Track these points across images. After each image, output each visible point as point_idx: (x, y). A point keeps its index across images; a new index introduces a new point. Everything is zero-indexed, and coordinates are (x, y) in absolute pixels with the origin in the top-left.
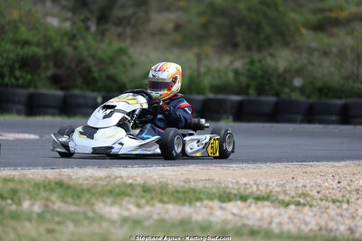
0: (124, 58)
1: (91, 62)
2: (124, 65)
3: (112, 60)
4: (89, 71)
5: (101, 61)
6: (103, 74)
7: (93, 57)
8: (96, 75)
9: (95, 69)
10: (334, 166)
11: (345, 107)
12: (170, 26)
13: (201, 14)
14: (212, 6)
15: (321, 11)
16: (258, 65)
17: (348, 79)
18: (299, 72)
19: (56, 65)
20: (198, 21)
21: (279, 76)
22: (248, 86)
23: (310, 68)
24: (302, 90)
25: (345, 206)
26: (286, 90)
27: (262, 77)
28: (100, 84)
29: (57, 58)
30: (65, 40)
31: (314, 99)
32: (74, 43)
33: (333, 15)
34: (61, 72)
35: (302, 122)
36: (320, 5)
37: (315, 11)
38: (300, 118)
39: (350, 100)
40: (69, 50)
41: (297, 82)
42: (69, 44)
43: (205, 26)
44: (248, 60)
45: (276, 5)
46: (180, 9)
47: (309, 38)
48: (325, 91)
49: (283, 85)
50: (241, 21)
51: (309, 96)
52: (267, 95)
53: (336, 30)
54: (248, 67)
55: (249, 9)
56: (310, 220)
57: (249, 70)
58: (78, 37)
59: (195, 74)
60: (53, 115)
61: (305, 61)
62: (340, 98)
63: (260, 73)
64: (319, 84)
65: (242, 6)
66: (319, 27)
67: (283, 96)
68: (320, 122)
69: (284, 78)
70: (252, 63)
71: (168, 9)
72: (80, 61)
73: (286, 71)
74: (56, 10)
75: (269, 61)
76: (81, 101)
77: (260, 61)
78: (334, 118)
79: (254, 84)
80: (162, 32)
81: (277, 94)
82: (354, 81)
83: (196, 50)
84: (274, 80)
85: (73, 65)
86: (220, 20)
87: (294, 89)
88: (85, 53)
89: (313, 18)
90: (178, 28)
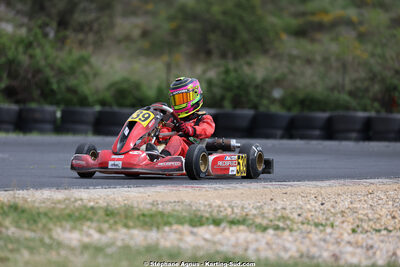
0: (86, 68)
1: (49, 73)
2: (86, 75)
3: (72, 70)
4: (47, 82)
5: (60, 72)
6: (63, 86)
7: (52, 67)
8: (55, 87)
9: (54, 81)
10: (317, 186)
11: (330, 120)
12: (136, 33)
13: (171, 19)
14: (183, 9)
15: (304, 14)
16: (233, 75)
17: (332, 89)
18: (278, 82)
19: (10, 75)
20: (167, 26)
21: (257, 87)
22: (223, 98)
23: (290, 77)
24: (282, 102)
25: (329, 230)
26: (265, 102)
27: (238, 88)
28: (59, 97)
29: (11, 68)
30: (21, 49)
31: (295, 112)
32: (30, 51)
33: (316, 19)
34: (15, 83)
35: (282, 137)
36: (301, 8)
37: (297, 15)
38: (279, 132)
39: (335, 113)
40: (24, 59)
41: (277, 94)
42: (25, 53)
43: (175, 32)
44: (222, 69)
45: (253, 8)
46: (147, 13)
47: (290, 45)
48: (308, 103)
49: (261, 96)
50: (215, 27)
51: (289, 109)
52: (243, 108)
53: (319, 36)
54: (223, 77)
55: (225, 13)
56: (290, 245)
57: (224, 81)
58: (35, 44)
59: (164, 85)
60: (7, 131)
61: (286, 70)
62: (324, 110)
63: (236, 83)
64: (301, 96)
65: (216, 9)
66: (301, 33)
67: (262, 109)
68: (302, 137)
69: (262, 89)
70: (227, 72)
71: (134, 13)
72: (38, 71)
73: (265, 81)
74: (11, 14)
75: (246, 70)
76: (38, 116)
77: (236, 70)
78: (317, 132)
79: (229, 95)
80: (128, 38)
81: (255, 107)
82: (339, 92)
83: (166, 58)
84: (252, 91)
85: (30, 76)
86: (191, 25)
87: (273, 101)
88: (42, 63)
89: (295, 22)
90: (145, 34)
